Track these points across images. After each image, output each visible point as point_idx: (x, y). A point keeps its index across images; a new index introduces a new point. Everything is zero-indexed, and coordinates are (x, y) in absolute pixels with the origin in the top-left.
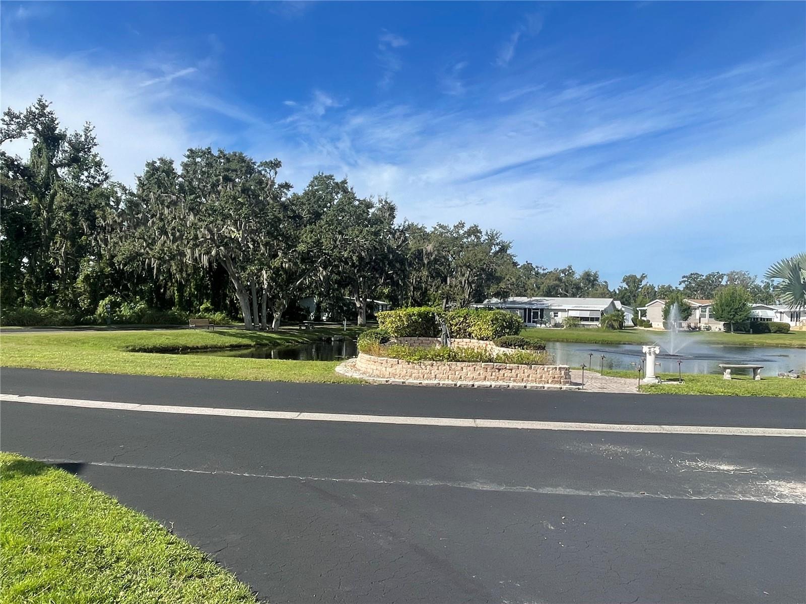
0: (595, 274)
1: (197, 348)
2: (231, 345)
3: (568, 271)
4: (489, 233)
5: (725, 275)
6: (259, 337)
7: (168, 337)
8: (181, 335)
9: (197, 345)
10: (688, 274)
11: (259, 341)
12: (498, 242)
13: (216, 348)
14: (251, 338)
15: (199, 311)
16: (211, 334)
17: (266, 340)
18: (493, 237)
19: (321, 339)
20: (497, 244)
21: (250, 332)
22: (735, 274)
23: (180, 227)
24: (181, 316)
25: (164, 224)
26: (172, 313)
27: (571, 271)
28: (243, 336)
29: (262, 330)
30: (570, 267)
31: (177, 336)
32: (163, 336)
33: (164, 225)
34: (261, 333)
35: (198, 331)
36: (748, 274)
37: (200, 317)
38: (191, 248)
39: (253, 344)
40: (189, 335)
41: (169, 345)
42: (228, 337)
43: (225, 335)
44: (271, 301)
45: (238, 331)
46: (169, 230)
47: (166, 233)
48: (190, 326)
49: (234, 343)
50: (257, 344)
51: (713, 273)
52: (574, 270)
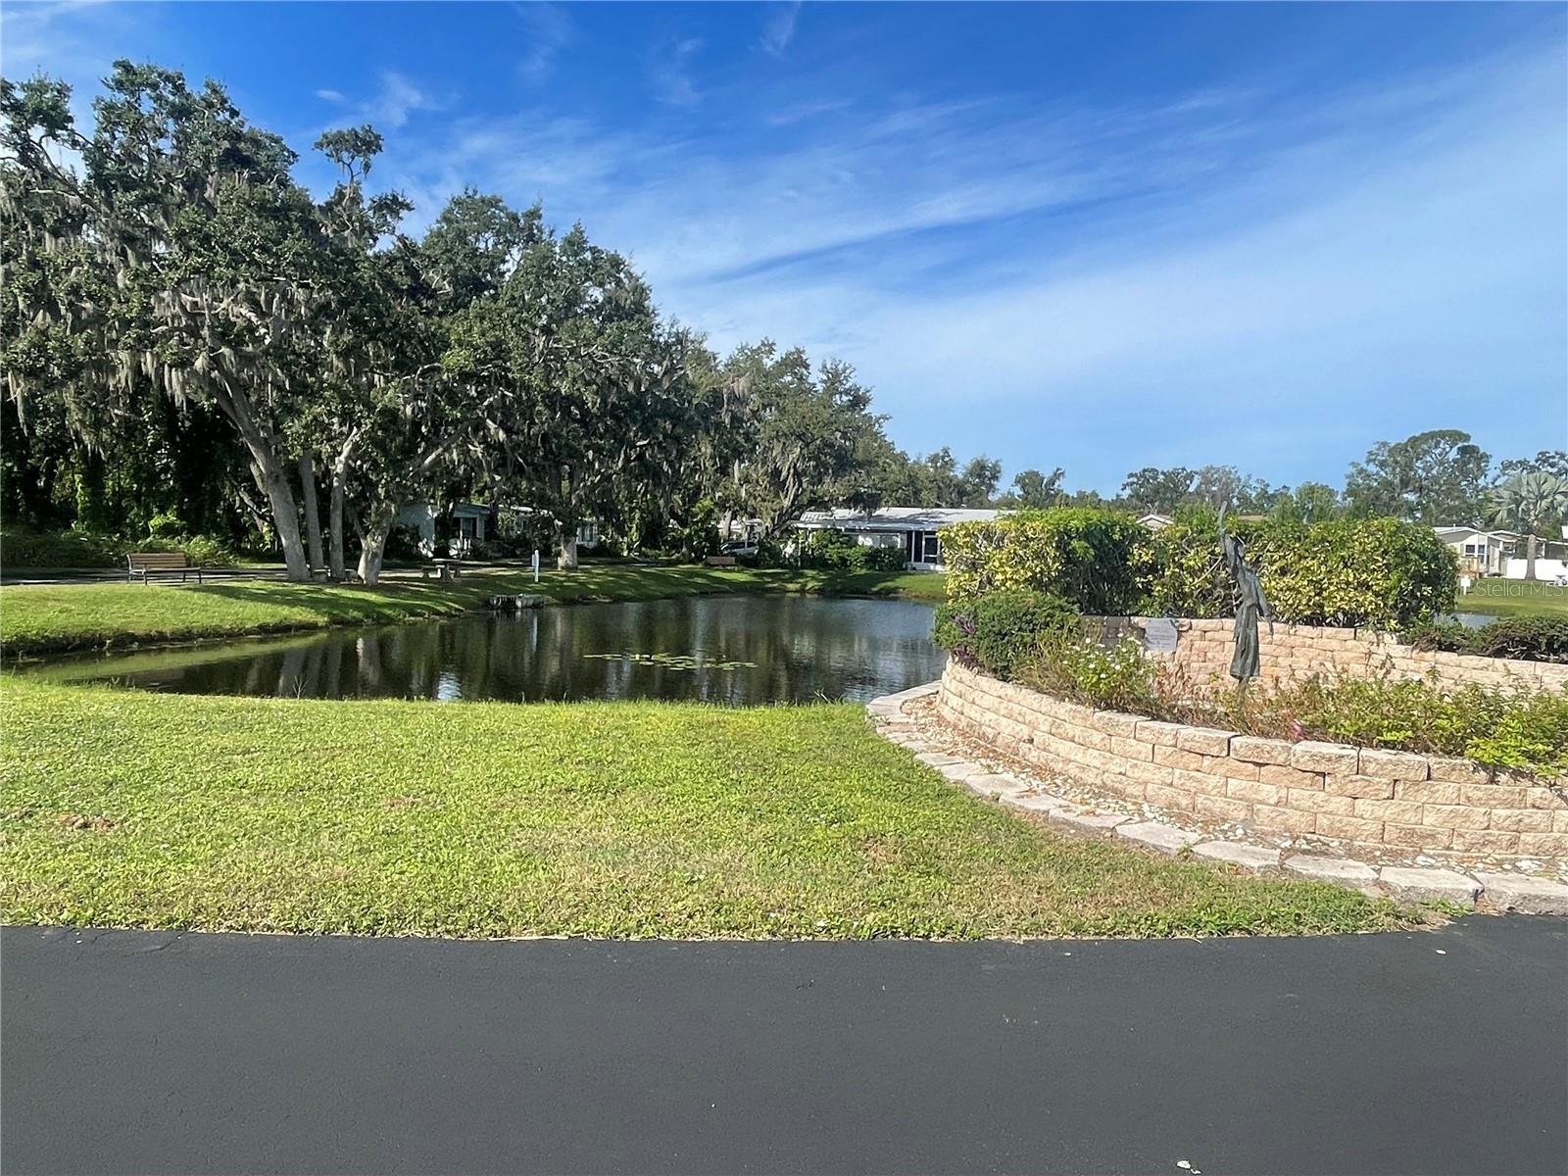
0: (995, 466)
1: (162, 637)
2: (260, 627)
3: (943, 458)
4: (828, 367)
5: (1196, 473)
6: (334, 602)
7: (67, 605)
8: (109, 600)
9: (159, 629)
10: (1138, 471)
11: (335, 612)
12: (847, 387)
13: (221, 636)
14: (313, 604)
15: (146, 532)
16: (196, 595)
17: (356, 608)
18: (836, 375)
19: (487, 604)
20: (847, 392)
21: (305, 587)
22: (1213, 471)
23: (94, 287)
24: (97, 544)
25: (45, 277)
26: (74, 537)
27: (947, 459)
28: (294, 601)
29: (333, 581)
30: (946, 451)
31: (97, 601)
32: (50, 604)
33: (44, 282)
34: (335, 591)
35: (154, 585)
36: (1236, 472)
37: (150, 548)
38: (131, 348)
39: (322, 620)
40: (132, 599)
41: (72, 631)
42: (251, 604)
43: (238, 598)
44: (358, 507)
45: (271, 586)
46: (61, 294)
47: (51, 307)
48: (132, 571)
49: (270, 621)
50: (333, 622)
51: (1175, 469)
52: (952, 457)
